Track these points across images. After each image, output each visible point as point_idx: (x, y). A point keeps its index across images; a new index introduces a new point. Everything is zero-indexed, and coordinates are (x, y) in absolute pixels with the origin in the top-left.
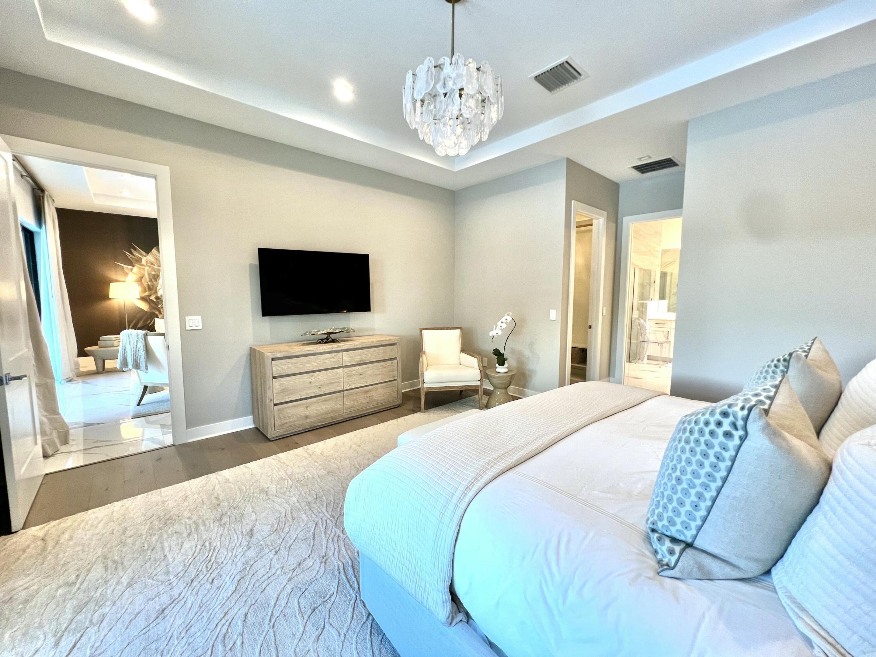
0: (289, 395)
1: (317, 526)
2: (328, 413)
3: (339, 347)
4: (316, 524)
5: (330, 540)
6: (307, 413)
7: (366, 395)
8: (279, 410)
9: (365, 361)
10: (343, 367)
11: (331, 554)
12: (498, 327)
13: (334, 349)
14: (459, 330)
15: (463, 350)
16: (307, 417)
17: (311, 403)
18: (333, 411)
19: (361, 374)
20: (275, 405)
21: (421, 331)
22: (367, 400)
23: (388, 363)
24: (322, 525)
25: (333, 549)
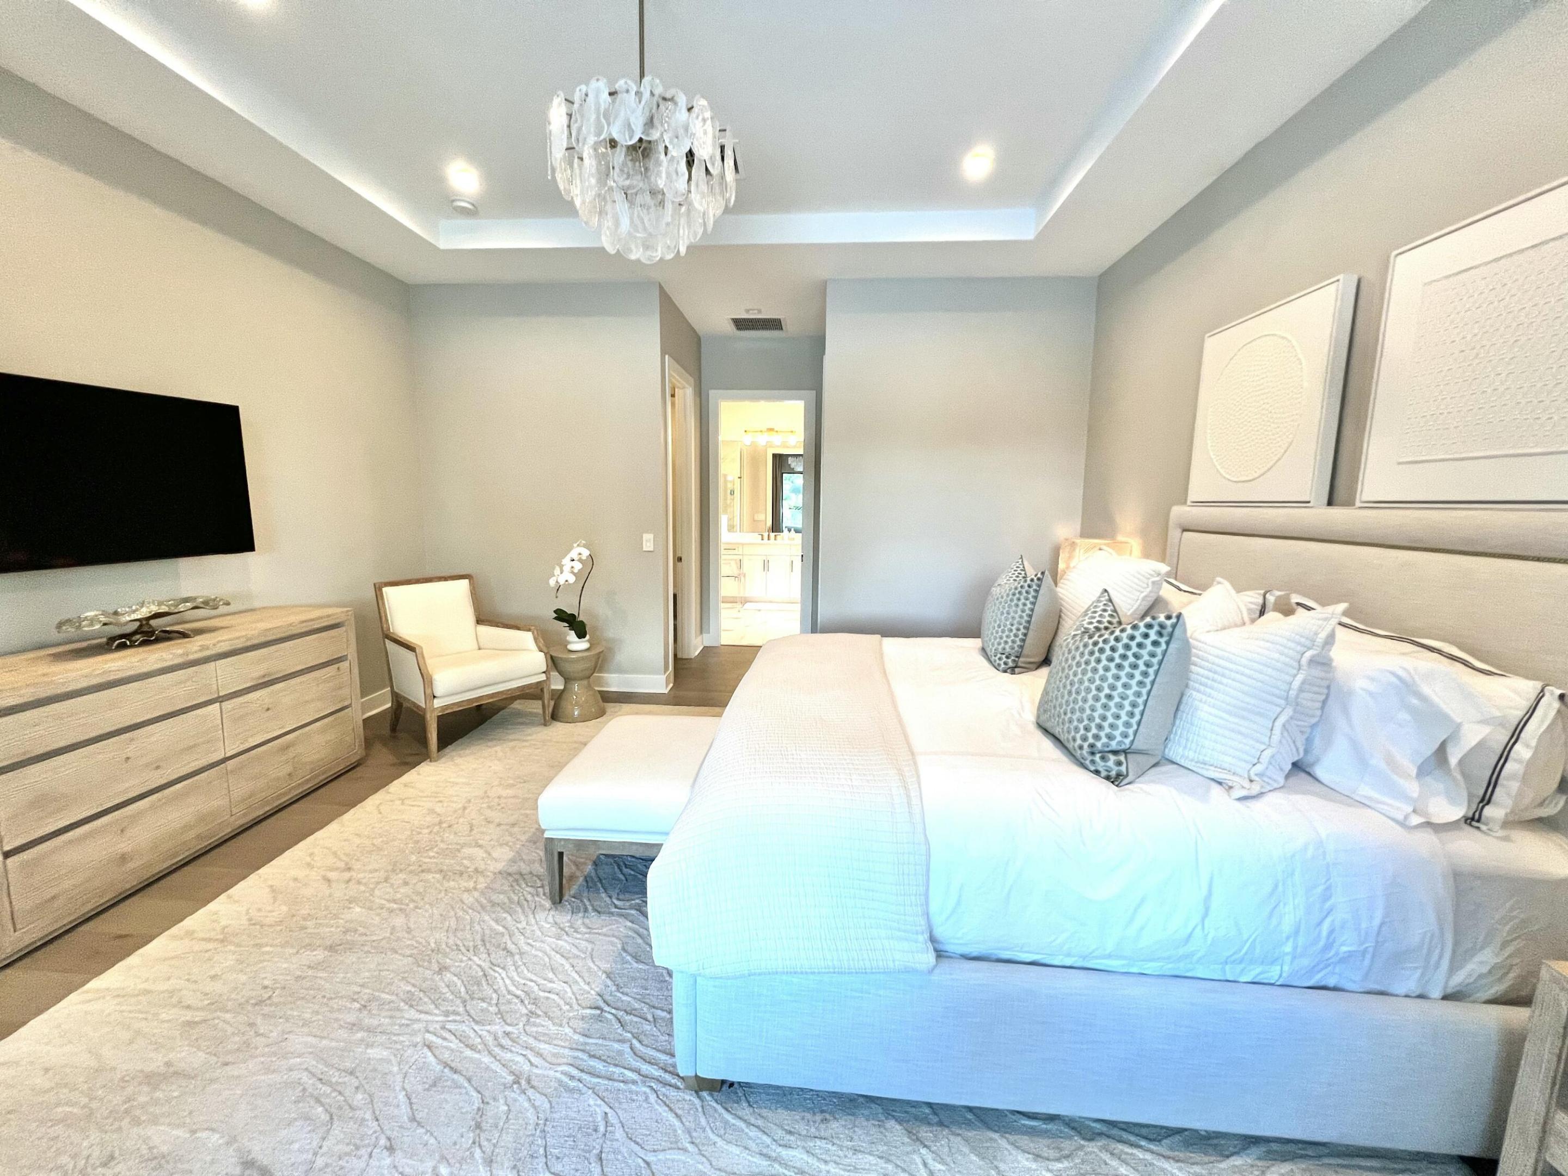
0: (59, 810)
2: (187, 827)
3: (203, 648)
4: (429, 1047)
5: (497, 1050)
6: (124, 846)
7: (284, 758)
8: (24, 866)
9: (275, 673)
10: (220, 699)
11: (526, 1067)
12: (567, 569)
13: (192, 657)
14: (467, 581)
15: (479, 621)
16: (123, 859)
17: (134, 818)
18: (202, 819)
19: (268, 709)
20: (7, 855)
21: (378, 589)
22: (288, 769)
23: (331, 670)
24: (445, 1039)
25: (520, 1059)
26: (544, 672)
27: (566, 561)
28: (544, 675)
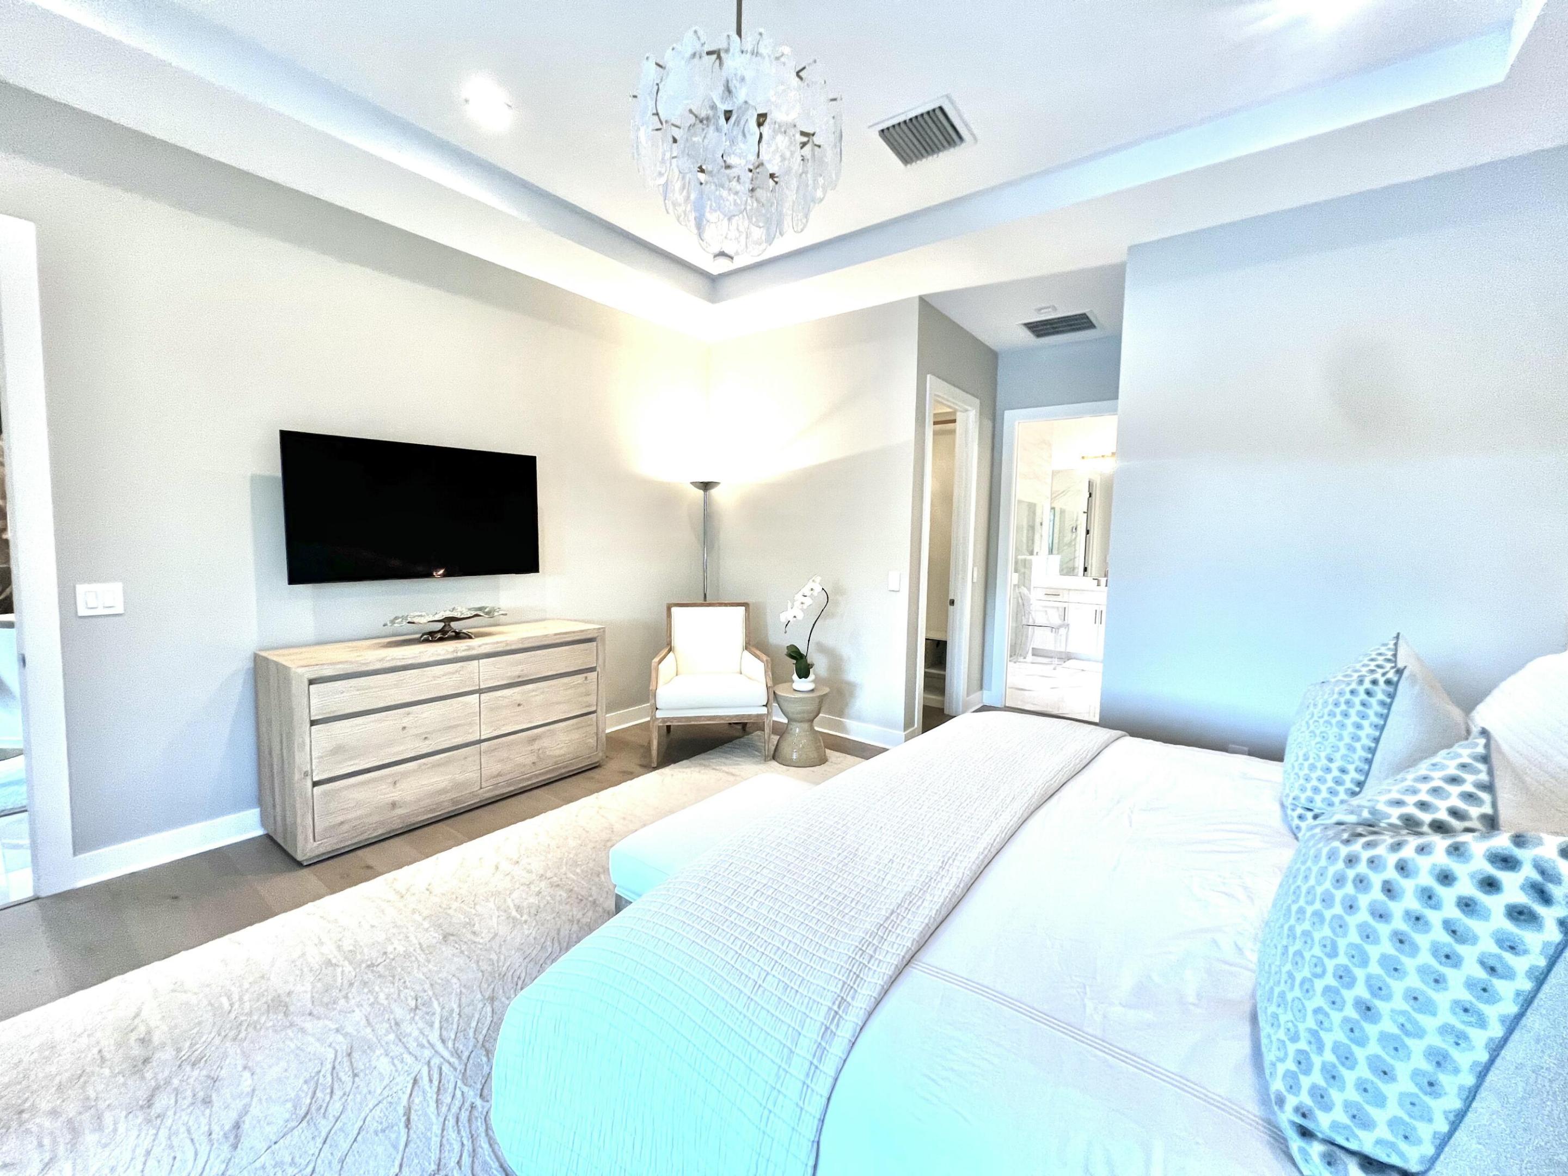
0: (351, 758)
1: (416, 1088)
2: (444, 791)
3: (470, 648)
6: (395, 795)
7: (529, 748)
8: (325, 794)
9: (531, 675)
10: (480, 691)
12: (797, 604)
13: (460, 654)
14: (743, 608)
15: (747, 646)
16: (394, 805)
17: (405, 775)
18: (457, 786)
19: (519, 705)
20: (315, 784)
21: (669, 608)
22: (533, 758)
23: (579, 679)
26: (766, 706)
27: (799, 597)
28: (765, 709)
